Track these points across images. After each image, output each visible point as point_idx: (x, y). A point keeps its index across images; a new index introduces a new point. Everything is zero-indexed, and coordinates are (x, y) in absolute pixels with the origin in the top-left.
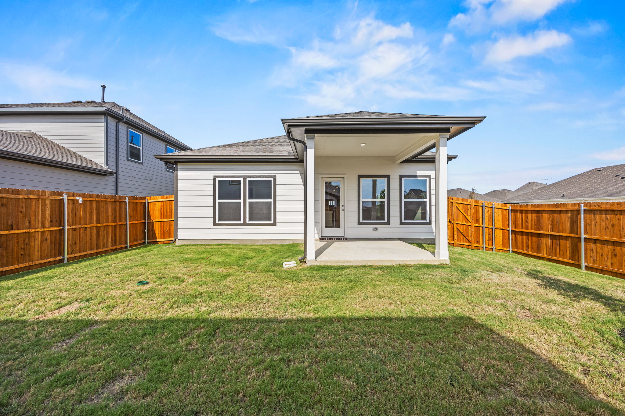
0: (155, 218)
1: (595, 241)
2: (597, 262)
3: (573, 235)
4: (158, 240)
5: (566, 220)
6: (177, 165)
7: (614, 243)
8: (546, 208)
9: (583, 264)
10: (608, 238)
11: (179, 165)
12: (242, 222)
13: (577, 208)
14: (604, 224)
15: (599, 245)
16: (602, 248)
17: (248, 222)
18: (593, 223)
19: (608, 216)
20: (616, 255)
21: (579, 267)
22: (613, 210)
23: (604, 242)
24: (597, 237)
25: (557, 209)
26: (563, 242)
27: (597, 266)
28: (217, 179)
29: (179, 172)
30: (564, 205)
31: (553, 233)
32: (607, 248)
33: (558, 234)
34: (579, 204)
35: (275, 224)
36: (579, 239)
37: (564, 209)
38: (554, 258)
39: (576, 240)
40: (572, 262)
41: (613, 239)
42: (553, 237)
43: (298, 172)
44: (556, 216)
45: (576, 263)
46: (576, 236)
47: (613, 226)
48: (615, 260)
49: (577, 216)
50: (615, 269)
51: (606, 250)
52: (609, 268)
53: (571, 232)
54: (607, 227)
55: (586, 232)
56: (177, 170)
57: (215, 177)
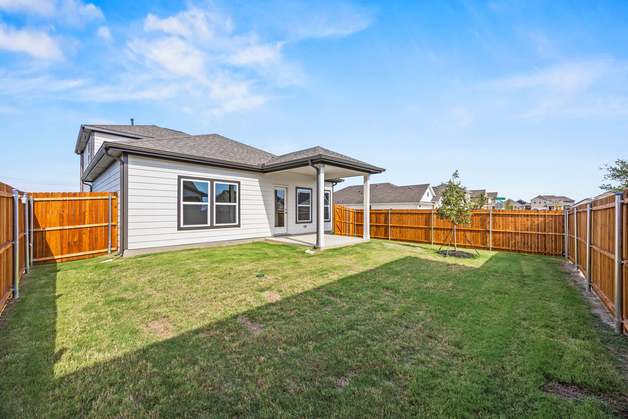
0: (48, 225)
1: (394, 227)
2: (394, 236)
3: (385, 225)
4: (56, 257)
5: (382, 217)
6: (127, 156)
7: (400, 227)
8: (374, 212)
9: (390, 238)
10: (398, 225)
11: (130, 157)
12: (209, 225)
13: (387, 212)
14: (397, 219)
15: (395, 228)
16: (396, 230)
17: (215, 225)
18: (393, 218)
19: (399, 216)
20: (401, 232)
21: (388, 239)
22: (400, 213)
23: (397, 227)
24: (395, 225)
25: (379, 212)
26: (381, 228)
27: (395, 238)
28: (182, 180)
29: (130, 166)
30: (382, 210)
31: (377, 224)
32: (398, 229)
33: (379, 224)
34: (388, 210)
35: (239, 226)
36: (388, 226)
37: (382, 212)
38: (377, 237)
39: (386, 227)
40: (385, 237)
41: (400, 225)
42: (377, 226)
43: (257, 180)
44: (378, 215)
45: (387, 238)
46: (387, 225)
47: (400, 220)
48: (401, 234)
49: (387, 216)
50: (401, 239)
51: (398, 230)
52: (399, 238)
53: (385, 223)
54: (398, 220)
55: (391, 223)
56: (127, 163)
57: (180, 177)
